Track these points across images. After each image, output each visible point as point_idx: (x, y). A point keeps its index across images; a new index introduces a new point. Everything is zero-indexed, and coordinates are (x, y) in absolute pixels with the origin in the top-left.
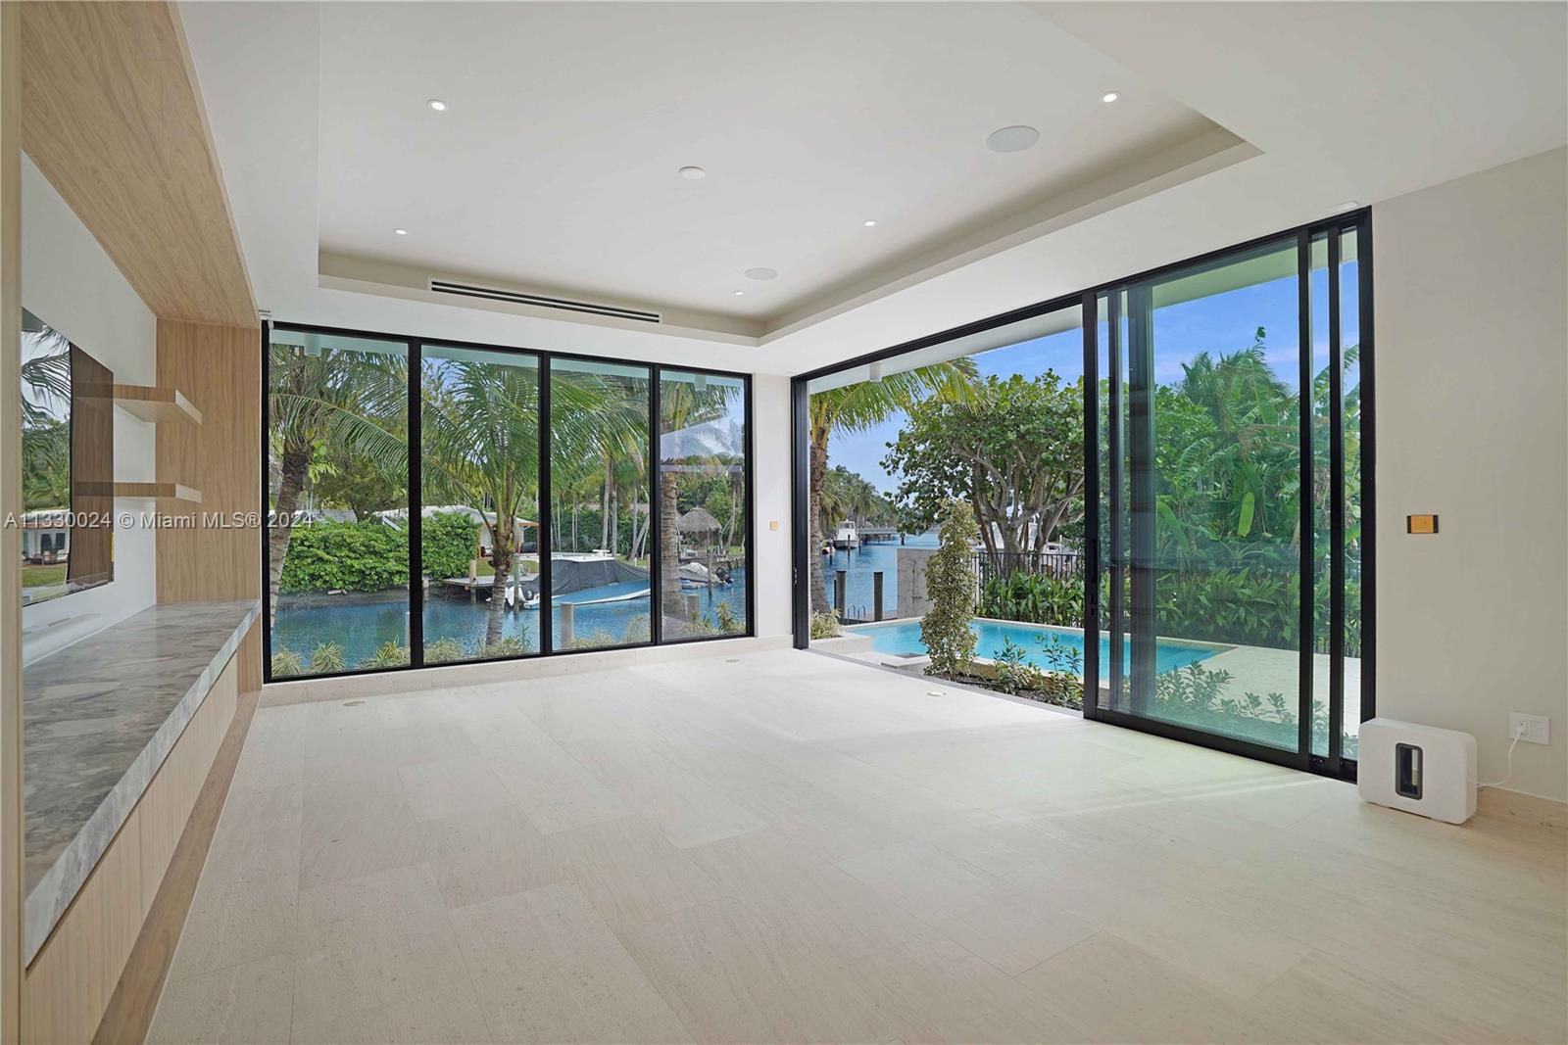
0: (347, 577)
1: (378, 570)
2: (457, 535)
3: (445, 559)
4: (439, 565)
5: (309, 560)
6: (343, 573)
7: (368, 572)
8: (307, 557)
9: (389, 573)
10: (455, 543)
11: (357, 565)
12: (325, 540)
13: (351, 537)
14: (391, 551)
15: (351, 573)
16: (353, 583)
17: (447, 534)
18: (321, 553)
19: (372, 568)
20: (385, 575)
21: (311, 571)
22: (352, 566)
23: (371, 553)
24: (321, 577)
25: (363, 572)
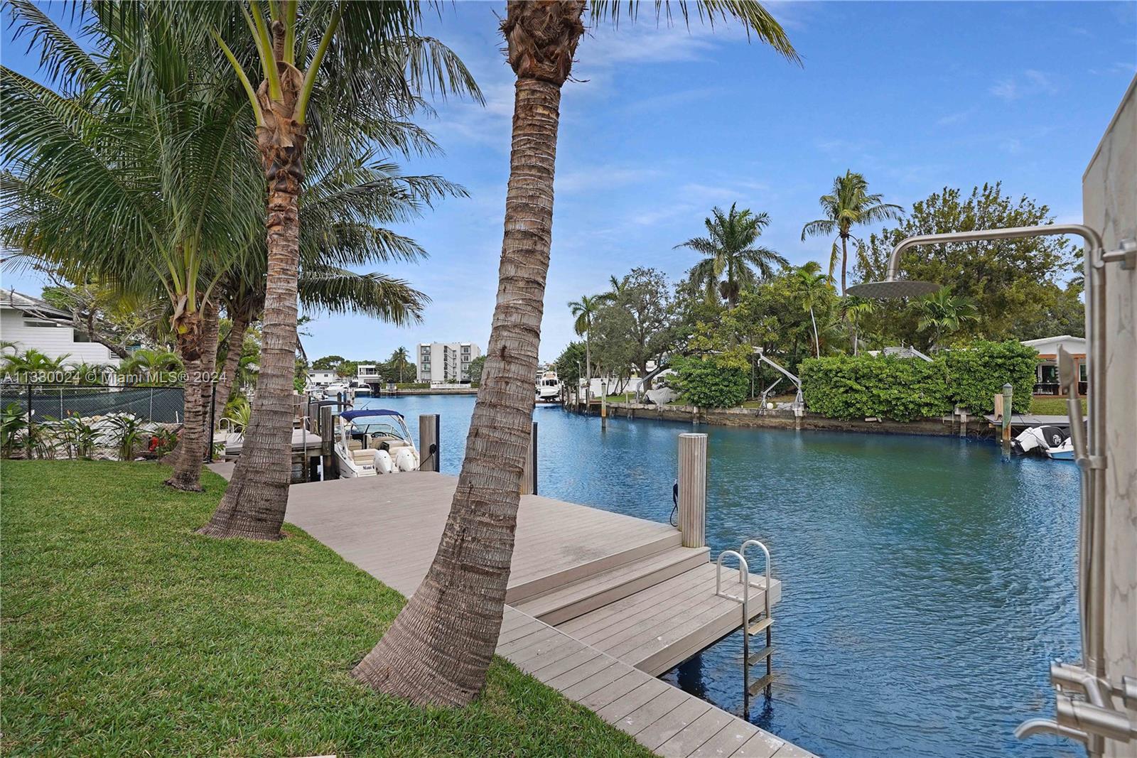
0: (876, 406)
1: (903, 401)
2: (996, 364)
3: (983, 393)
4: (977, 398)
5: (842, 390)
6: (874, 403)
7: (894, 403)
8: (841, 387)
9: (916, 404)
10: (996, 375)
11: (883, 394)
12: (855, 371)
13: (880, 368)
14: (919, 382)
15: (880, 403)
16: (883, 412)
17: (985, 365)
18: (851, 383)
19: (898, 399)
20: (911, 406)
21: (844, 399)
22: (879, 396)
23: (900, 384)
24: (854, 405)
25: (890, 402)
